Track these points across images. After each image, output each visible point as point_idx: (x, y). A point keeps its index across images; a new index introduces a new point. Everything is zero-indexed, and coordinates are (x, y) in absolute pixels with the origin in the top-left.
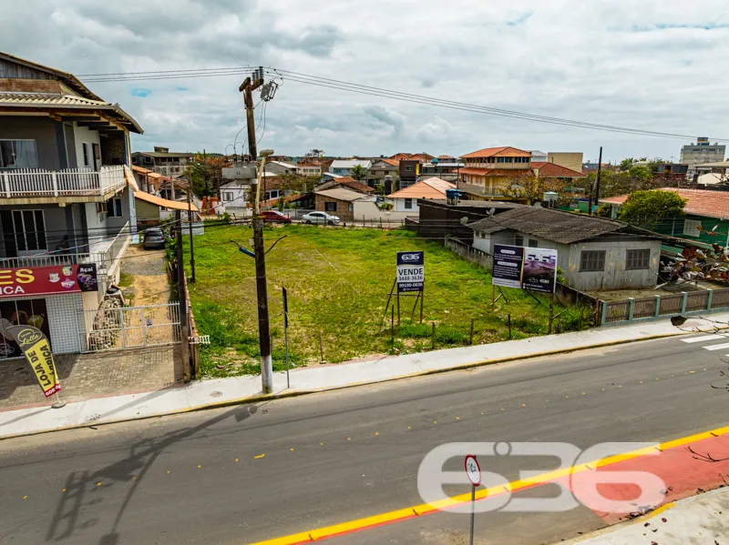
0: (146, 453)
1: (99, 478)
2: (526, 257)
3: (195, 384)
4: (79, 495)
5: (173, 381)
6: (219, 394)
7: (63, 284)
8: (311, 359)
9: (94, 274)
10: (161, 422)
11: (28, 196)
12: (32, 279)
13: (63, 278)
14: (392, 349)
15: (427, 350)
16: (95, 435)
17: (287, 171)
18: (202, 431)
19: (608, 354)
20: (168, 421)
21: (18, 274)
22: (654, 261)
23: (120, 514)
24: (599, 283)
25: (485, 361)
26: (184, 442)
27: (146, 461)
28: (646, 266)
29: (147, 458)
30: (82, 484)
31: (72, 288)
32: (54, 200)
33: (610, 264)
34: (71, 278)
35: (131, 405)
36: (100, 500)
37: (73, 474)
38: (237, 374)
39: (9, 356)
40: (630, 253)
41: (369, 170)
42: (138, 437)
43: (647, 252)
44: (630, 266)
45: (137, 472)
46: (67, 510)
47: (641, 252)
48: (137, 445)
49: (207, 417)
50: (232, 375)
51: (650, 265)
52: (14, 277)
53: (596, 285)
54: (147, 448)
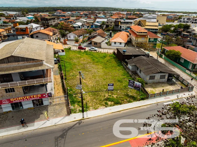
0: (65, 132)
1: (59, 138)
2: (135, 84)
3: (71, 115)
4: (57, 141)
5: (67, 114)
6: (75, 118)
7: (46, 96)
8: (91, 108)
9: (51, 94)
10: (66, 125)
11: (39, 83)
12: (40, 96)
13: (46, 95)
14: (106, 105)
15: (113, 106)
16: (56, 127)
17: (84, 22)
18: (73, 127)
19: (148, 108)
20: (68, 124)
21: (38, 95)
22: (166, 77)
23: (64, 145)
24: (153, 82)
25: (123, 110)
26: (71, 130)
27: (66, 134)
28: (164, 78)
29: (66, 133)
30: (57, 139)
31: (48, 97)
32: (43, 83)
33: (156, 78)
34: (47, 95)
35: (61, 120)
36: (61, 142)
37: (55, 137)
38: (78, 113)
39: (36, 106)
40: (161, 76)
41: (106, 22)
42: (63, 128)
43: (165, 75)
44: (161, 78)
45: (65, 137)
46: (56, 144)
47: (163, 75)
48: (63, 130)
49: (74, 124)
50: (77, 113)
51: (165, 78)
52: (37, 96)
53: (152, 82)
54: (65, 131)
